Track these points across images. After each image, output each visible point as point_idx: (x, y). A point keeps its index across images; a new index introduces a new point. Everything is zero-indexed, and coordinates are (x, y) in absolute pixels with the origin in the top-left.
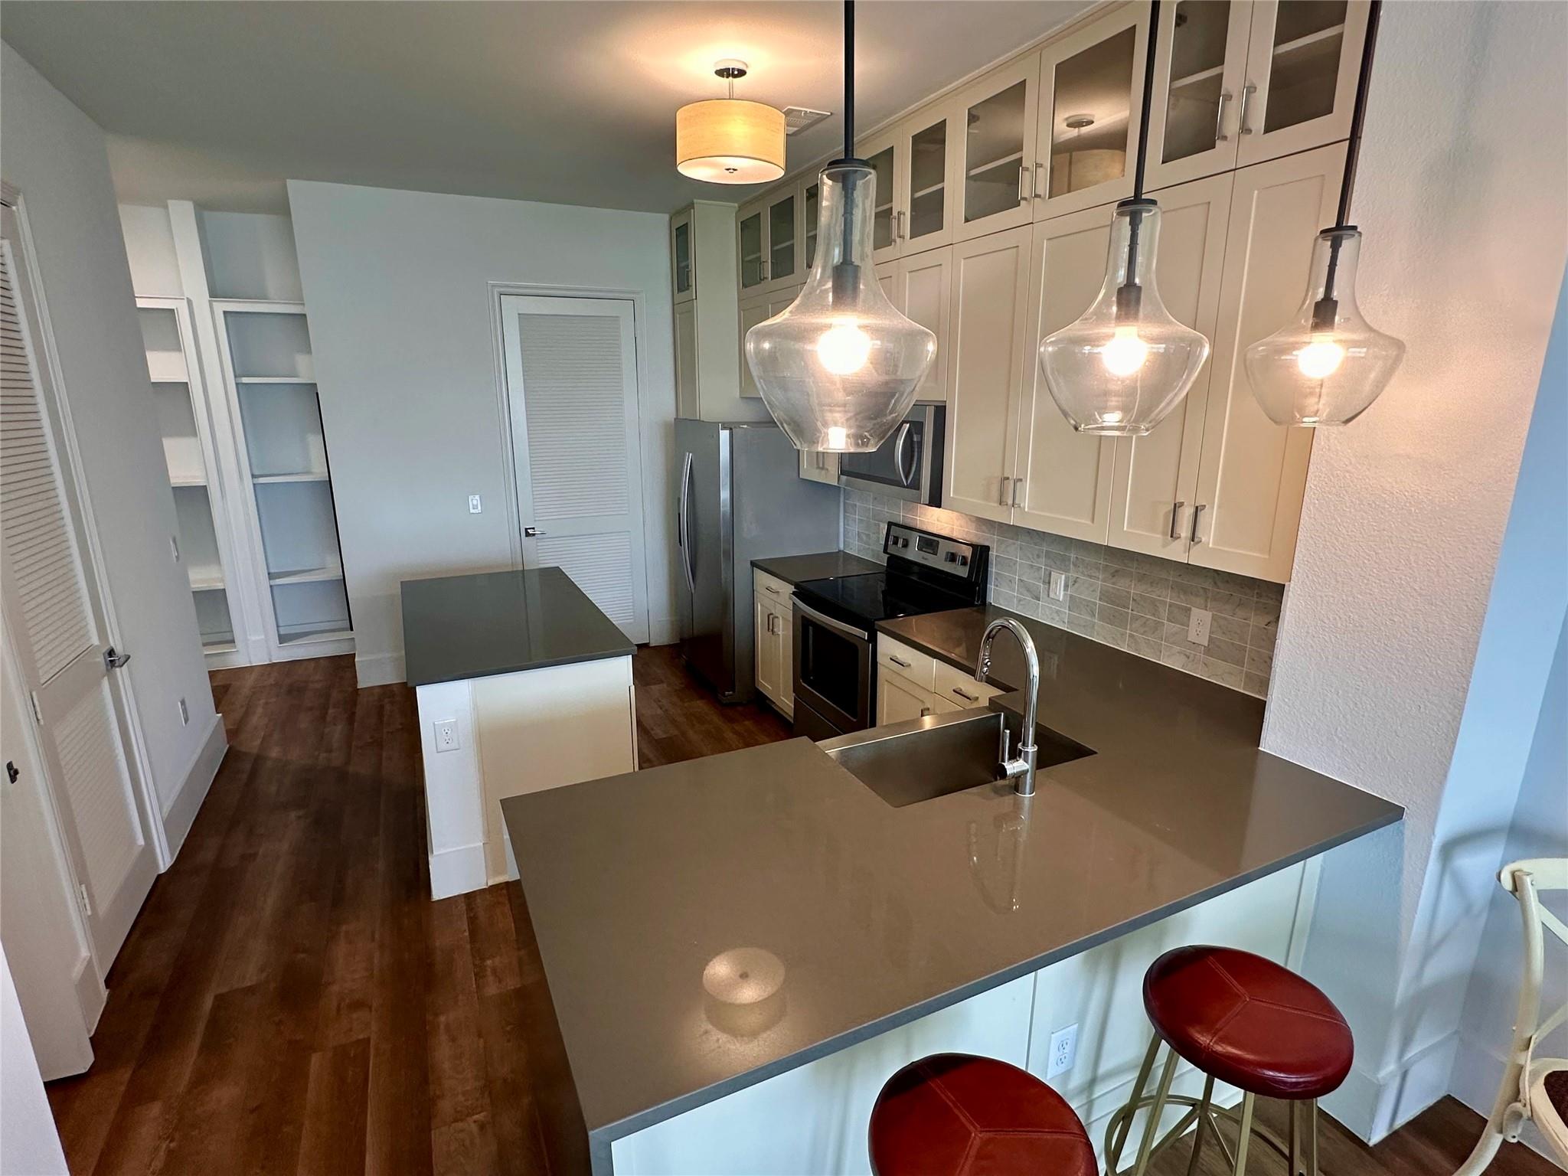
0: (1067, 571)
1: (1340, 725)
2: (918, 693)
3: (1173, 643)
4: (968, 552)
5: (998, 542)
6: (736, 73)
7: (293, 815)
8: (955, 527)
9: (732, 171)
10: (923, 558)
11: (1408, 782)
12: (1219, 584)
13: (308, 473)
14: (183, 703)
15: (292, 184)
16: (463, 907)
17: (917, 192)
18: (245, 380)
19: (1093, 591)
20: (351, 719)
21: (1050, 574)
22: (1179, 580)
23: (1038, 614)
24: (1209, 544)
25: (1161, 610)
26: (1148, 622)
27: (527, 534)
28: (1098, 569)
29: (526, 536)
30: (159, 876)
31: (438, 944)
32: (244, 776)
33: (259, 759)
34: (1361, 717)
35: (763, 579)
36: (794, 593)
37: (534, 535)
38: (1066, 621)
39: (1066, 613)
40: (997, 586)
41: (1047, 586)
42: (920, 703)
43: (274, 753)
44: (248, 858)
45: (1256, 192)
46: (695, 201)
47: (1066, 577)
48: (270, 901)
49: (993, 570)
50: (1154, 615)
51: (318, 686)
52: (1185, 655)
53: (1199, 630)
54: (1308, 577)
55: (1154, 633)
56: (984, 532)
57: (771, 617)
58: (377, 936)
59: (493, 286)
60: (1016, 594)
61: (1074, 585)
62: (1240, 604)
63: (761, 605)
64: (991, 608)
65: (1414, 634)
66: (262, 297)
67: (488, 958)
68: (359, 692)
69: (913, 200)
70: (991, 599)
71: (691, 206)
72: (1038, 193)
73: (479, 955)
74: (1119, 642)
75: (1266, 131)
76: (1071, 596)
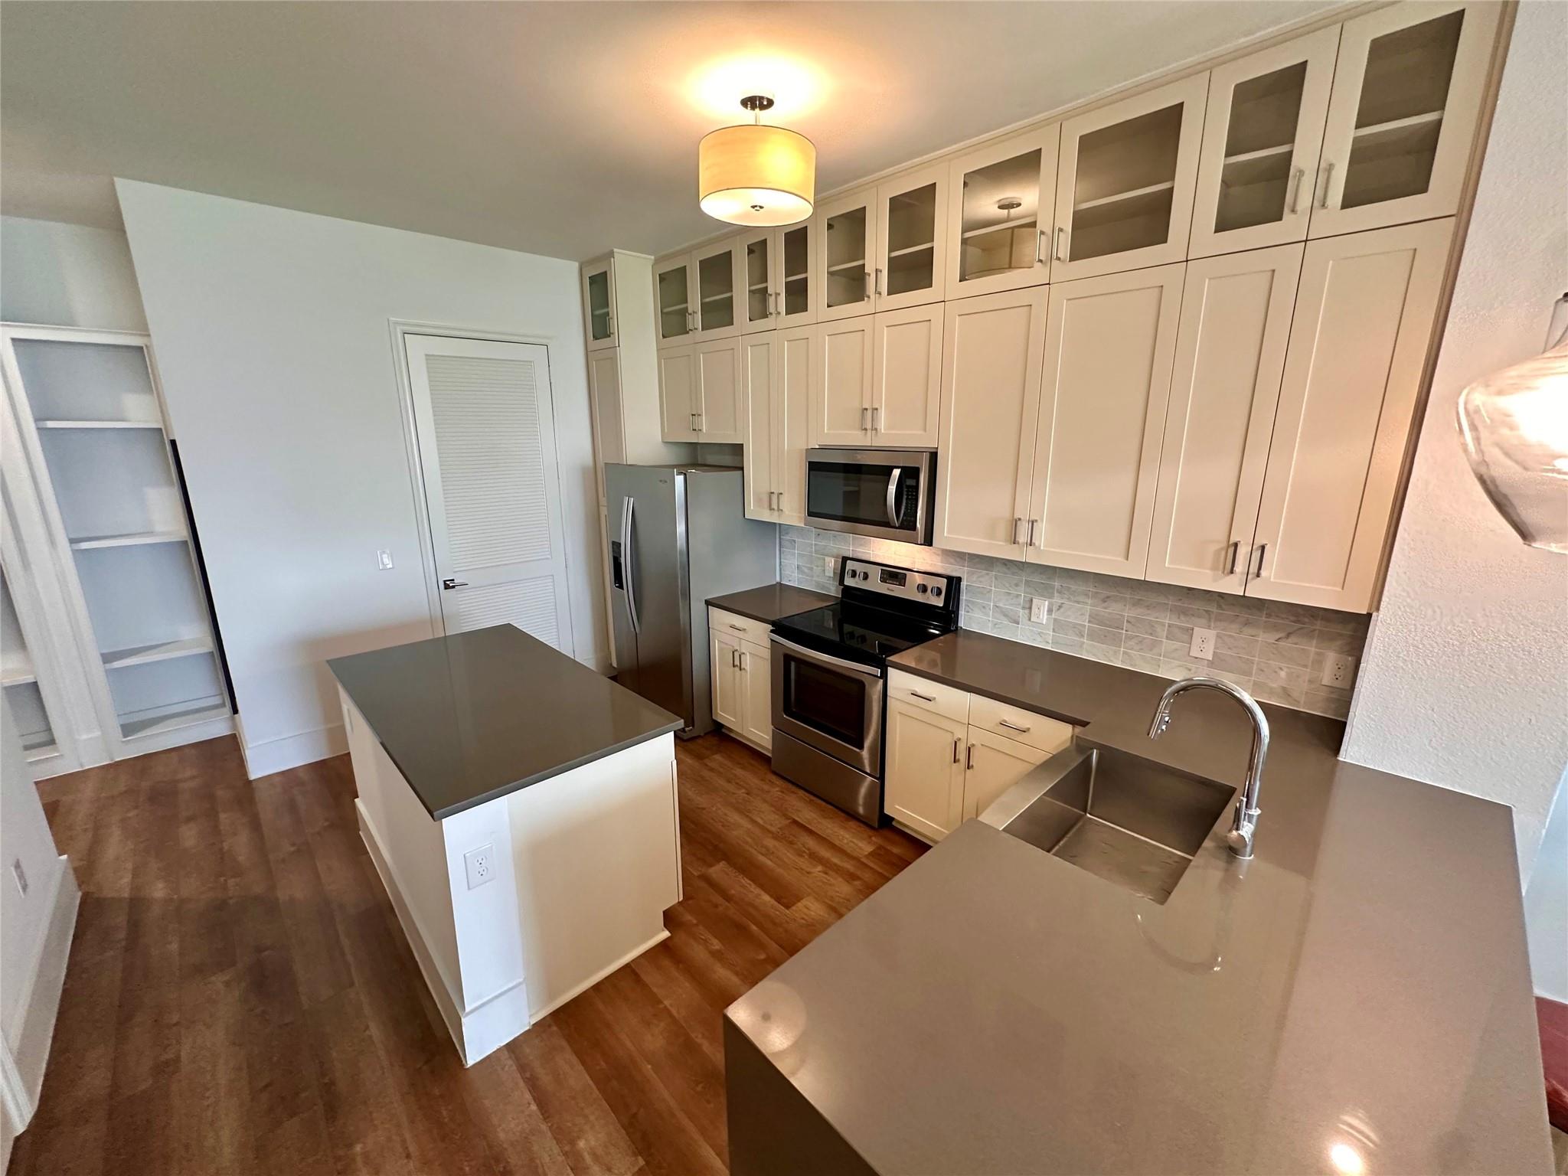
0: (1051, 597)
1: (1435, 737)
2: (945, 724)
3: (1173, 659)
4: (943, 583)
5: (968, 573)
6: (765, 103)
7: (218, 980)
8: (917, 560)
9: (758, 208)
10: (888, 589)
11: (1515, 785)
12: (1224, 606)
13: (151, 533)
14: (18, 866)
15: (120, 183)
16: (510, 1064)
17: (894, 251)
18: (50, 424)
19: (1082, 614)
20: (256, 825)
21: (1032, 600)
22: (1179, 604)
23: (1017, 636)
24: (1270, 578)
25: (1159, 630)
26: (1145, 641)
27: (447, 587)
28: (1087, 595)
29: (446, 588)
30: (18, 1139)
31: (502, 1136)
32: (122, 935)
33: (137, 904)
34: (1460, 729)
35: (719, 616)
36: (772, 631)
37: (453, 587)
38: (1050, 642)
39: (1050, 635)
40: (968, 612)
41: (1027, 611)
42: (949, 734)
43: (159, 891)
44: (165, 1069)
45: (1331, 262)
46: (615, 250)
47: (1049, 603)
48: (226, 1135)
49: (964, 597)
50: (1151, 634)
51: (192, 784)
52: (1187, 668)
53: (1202, 646)
54: (1399, 608)
55: (1151, 650)
56: (952, 564)
57: (736, 654)
58: (412, 1149)
59: (396, 323)
60: (990, 619)
61: (1058, 609)
62: (1247, 623)
63: (718, 641)
64: (962, 631)
65: (1524, 657)
66: (70, 323)
67: (579, 1138)
68: (254, 784)
69: (890, 259)
70: (962, 624)
71: (611, 254)
72: (1059, 256)
73: (565, 1138)
74: (1112, 659)
75: (1344, 207)
76: (1055, 620)
